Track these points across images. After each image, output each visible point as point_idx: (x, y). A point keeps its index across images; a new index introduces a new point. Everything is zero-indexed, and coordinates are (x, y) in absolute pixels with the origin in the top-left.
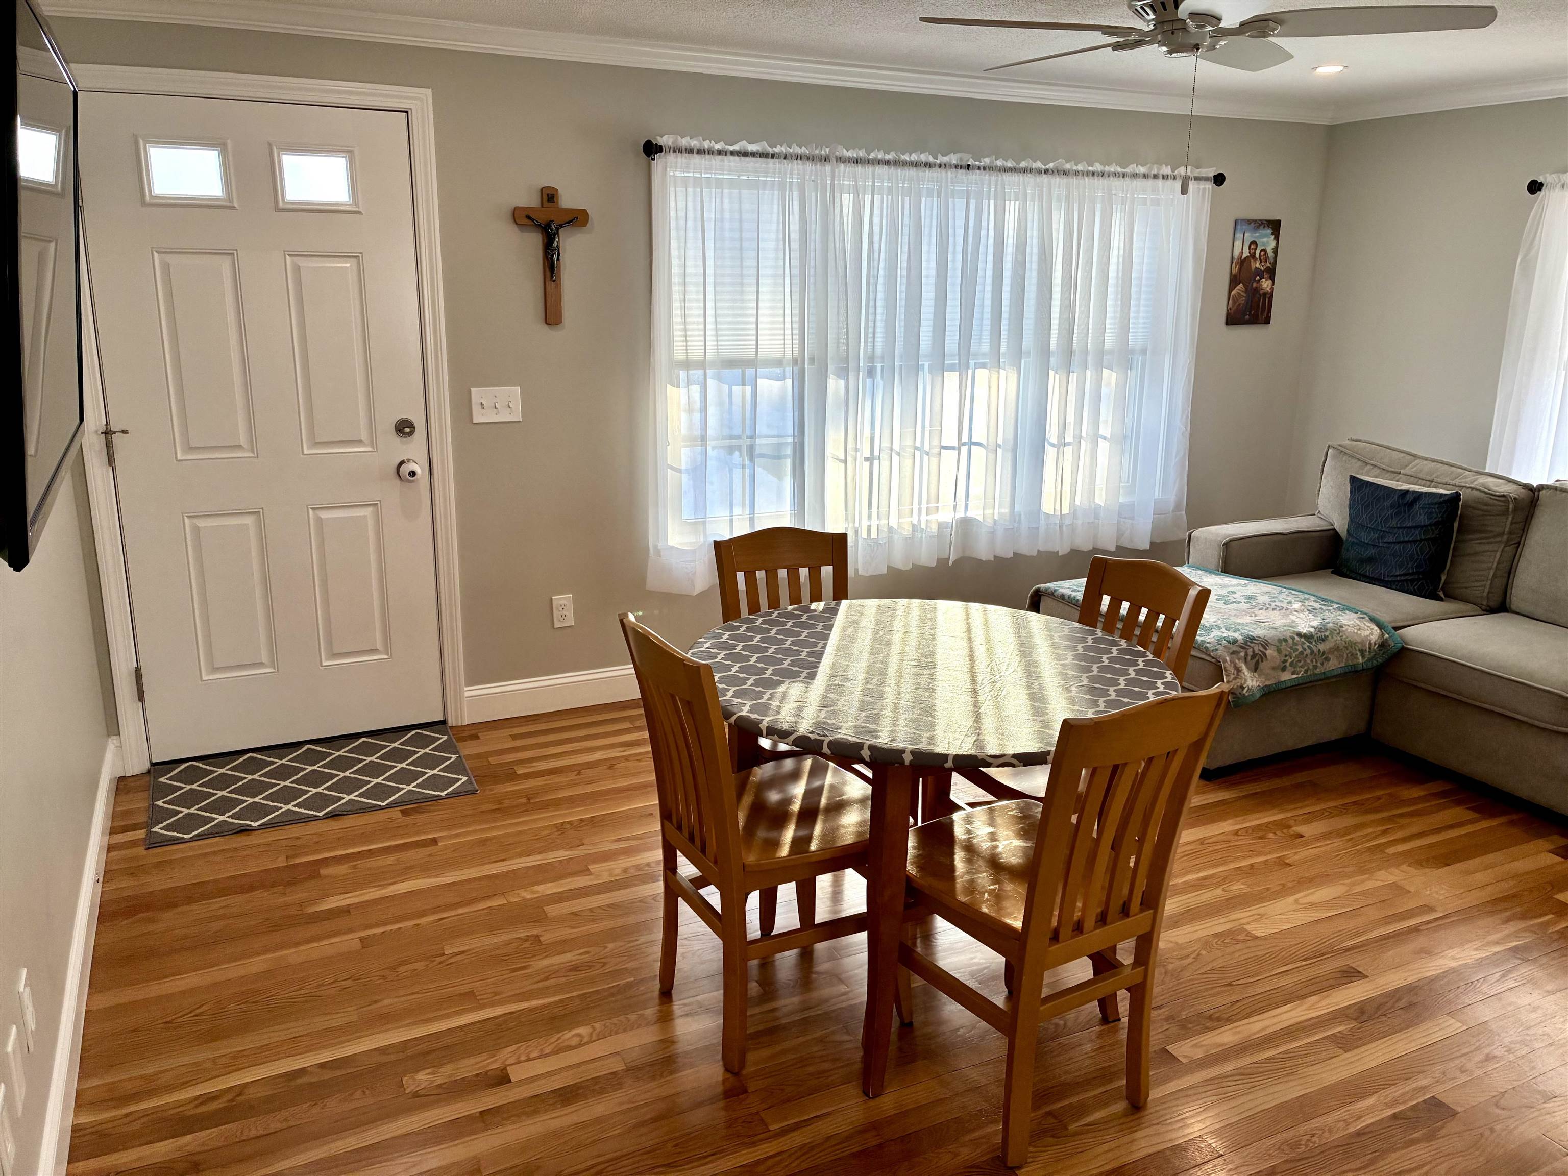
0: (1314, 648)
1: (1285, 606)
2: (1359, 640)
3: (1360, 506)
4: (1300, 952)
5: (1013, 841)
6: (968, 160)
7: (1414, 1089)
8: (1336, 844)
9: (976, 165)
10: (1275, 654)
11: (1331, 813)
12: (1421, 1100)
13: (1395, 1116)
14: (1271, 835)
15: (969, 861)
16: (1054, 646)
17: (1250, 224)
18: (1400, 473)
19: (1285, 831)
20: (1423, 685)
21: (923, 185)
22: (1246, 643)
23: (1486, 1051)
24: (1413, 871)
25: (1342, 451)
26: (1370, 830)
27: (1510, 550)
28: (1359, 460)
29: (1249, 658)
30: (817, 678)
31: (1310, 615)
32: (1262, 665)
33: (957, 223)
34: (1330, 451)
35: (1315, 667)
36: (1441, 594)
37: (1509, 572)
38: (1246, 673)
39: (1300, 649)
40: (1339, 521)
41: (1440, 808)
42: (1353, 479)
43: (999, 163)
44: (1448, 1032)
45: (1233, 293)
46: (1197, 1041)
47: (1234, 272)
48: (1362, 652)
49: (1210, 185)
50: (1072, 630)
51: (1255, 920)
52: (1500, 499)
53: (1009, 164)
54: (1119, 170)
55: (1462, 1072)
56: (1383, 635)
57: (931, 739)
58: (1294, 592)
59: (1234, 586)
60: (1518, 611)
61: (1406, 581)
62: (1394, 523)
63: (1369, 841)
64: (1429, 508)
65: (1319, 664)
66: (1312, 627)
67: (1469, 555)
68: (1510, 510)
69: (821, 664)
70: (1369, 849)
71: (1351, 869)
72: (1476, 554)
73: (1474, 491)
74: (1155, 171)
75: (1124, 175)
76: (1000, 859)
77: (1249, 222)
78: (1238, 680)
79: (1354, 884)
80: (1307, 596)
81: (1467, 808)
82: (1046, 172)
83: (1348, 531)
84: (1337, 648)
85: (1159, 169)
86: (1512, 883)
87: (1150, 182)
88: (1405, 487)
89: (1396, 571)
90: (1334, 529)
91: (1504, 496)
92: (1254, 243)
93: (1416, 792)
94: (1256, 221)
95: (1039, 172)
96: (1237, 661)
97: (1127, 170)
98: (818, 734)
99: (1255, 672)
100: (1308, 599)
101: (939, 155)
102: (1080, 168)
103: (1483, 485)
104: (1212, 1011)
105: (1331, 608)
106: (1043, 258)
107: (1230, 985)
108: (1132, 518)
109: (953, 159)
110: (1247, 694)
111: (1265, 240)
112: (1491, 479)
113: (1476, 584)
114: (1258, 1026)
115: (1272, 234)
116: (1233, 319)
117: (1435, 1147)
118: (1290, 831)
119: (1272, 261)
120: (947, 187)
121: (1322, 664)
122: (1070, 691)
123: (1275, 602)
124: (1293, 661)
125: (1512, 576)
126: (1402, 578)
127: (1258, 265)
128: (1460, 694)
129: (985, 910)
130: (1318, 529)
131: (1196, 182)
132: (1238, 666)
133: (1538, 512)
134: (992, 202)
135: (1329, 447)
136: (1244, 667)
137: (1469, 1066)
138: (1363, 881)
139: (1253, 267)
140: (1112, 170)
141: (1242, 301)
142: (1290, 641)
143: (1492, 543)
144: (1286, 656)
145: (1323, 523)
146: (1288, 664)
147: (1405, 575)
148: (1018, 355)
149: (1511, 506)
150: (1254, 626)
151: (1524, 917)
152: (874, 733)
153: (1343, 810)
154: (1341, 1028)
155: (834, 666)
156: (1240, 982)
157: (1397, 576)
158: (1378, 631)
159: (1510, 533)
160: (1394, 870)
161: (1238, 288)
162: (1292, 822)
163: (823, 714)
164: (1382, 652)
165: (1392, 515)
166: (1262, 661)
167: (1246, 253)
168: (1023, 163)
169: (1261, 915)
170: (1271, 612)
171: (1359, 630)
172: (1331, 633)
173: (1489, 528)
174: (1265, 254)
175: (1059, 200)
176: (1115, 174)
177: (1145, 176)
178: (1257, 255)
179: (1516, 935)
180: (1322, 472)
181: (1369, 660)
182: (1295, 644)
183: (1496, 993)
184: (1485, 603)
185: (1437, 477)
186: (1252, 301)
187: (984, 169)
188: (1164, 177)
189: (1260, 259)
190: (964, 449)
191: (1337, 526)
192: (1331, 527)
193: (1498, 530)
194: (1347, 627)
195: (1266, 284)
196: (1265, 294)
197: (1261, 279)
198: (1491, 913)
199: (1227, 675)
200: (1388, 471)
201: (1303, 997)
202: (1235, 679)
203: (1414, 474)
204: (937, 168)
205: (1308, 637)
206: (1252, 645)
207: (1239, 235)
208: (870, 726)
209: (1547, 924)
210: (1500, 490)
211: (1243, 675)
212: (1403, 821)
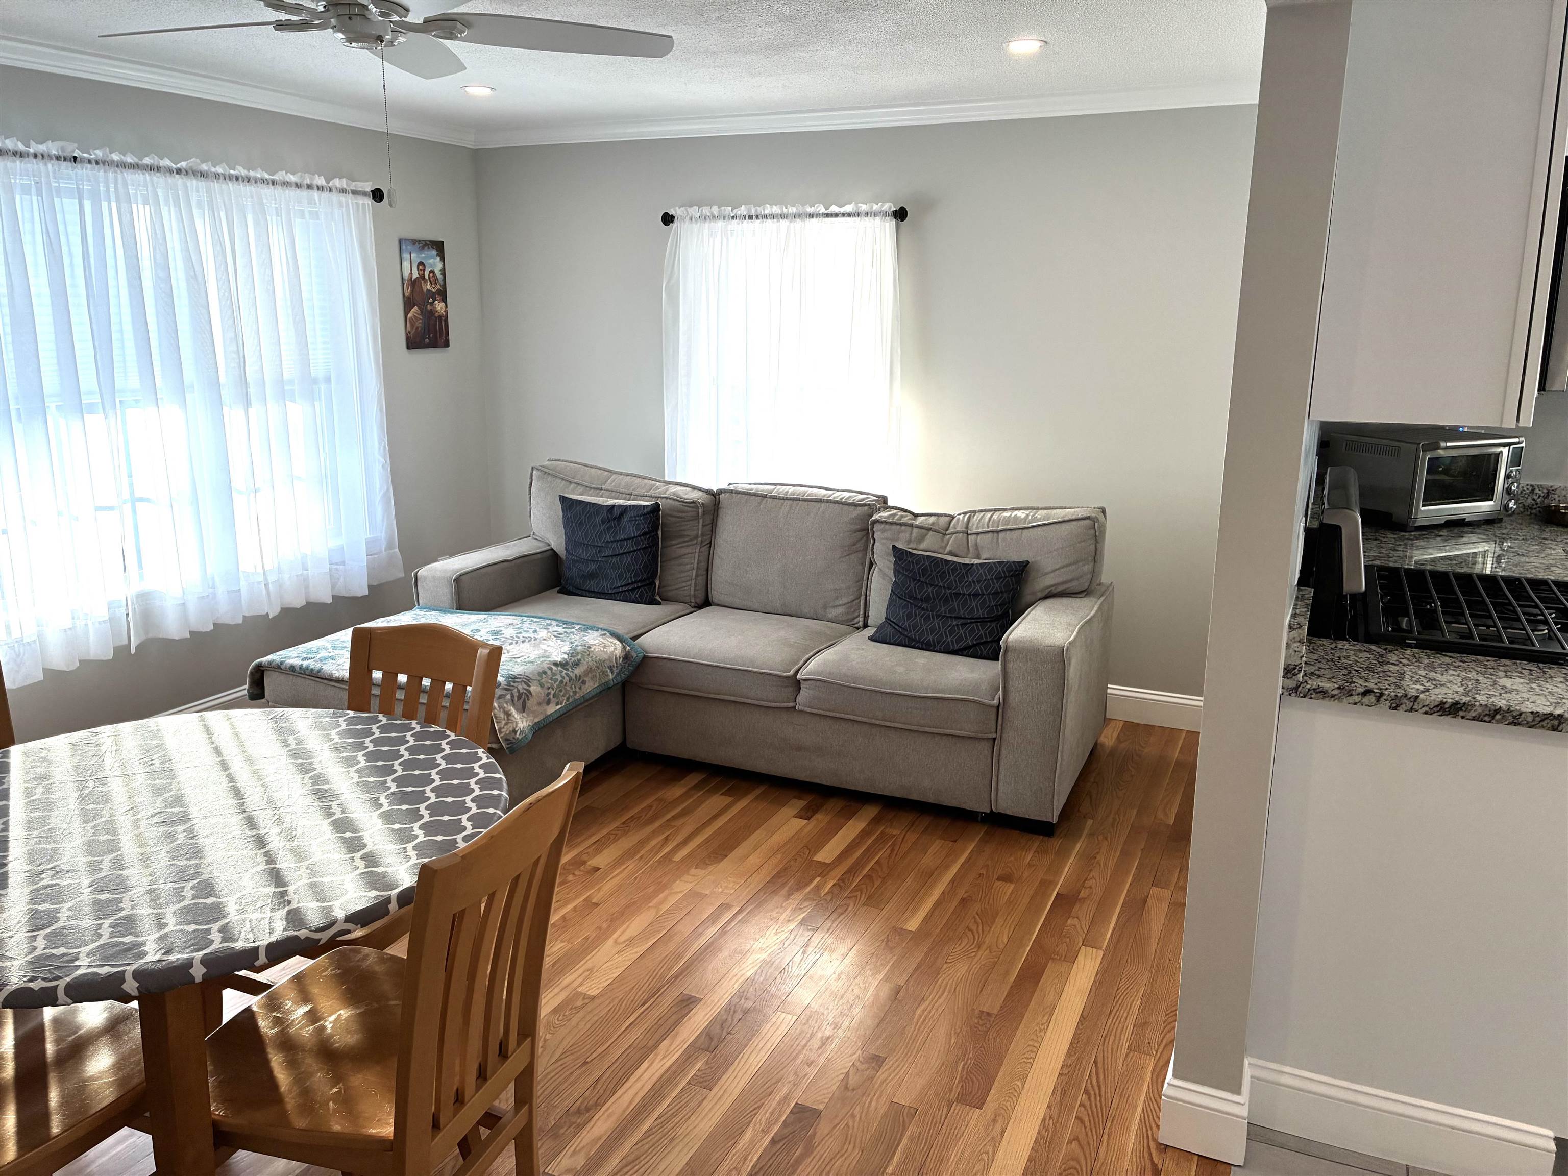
0: (571, 674)
1: (532, 635)
2: (606, 657)
3: (574, 524)
4: (638, 995)
5: (342, 1012)
6: (74, 151)
7: (779, 1103)
8: (631, 867)
9: (84, 158)
10: (539, 689)
11: (616, 835)
12: (788, 1111)
13: (773, 1141)
14: (570, 878)
15: (292, 1064)
16: (337, 749)
17: (414, 244)
18: (602, 489)
19: (582, 868)
20: (665, 689)
21: (15, 179)
22: (509, 684)
23: (819, 1035)
24: (701, 872)
25: (546, 472)
26: (653, 843)
27: (705, 549)
28: (563, 479)
29: (516, 699)
30: (11, 881)
31: (559, 641)
32: (529, 704)
33: (70, 229)
34: (534, 472)
35: (575, 693)
36: (658, 598)
37: (707, 571)
38: (516, 716)
39: (560, 679)
40: (557, 541)
41: (699, 802)
42: (563, 499)
43: (115, 157)
44: (784, 1029)
45: (409, 316)
46: (574, 1147)
47: (406, 294)
48: (611, 668)
49: (369, 201)
50: (350, 722)
51: (587, 978)
52: (691, 505)
53: (129, 159)
54: (267, 176)
55: (809, 1065)
56: (624, 648)
57: (227, 933)
58: (535, 620)
59: (474, 623)
60: (720, 603)
61: (628, 590)
62: (608, 537)
63: (656, 853)
64: (636, 520)
65: (578, 690)
66: (565, 653)
67: (675, 558)
68: (700, 515)
69: (10, 858)
70: (659, 861)
71: (651, 889)
72: (680, 557)
73: (668, 500)
74: (308, 181)
75: (274, 183)
76: (333, 1044)
77: (414, 242)
78: (510, 725)
79: (661, 903)
80: (549, 622)
81: (721, 794)
82: (179, 171)
83: (566, 549)
84: (590, 670)
85: (311, 179)
86: (779, 856)
87: (304, 193)
88: (611, 502)
89: (617, 583)
90: (552, 549)
91: (693, 502)
92: (421, 264)
93: (676, 791)
94: (419, 241)
95: (170, 171)
96: (505, 705)
97: (275, 177)
98: (44, 979)
99: (524, 712)
100: (550, 625)
101: (32, 143)
102: (219, 170)
103: (674, 494)
104: (578, 1103)
105: (574, 630)
106: (192, 273)
107: (585, 1063)
108: (343, 563)
109: (53, 148)
110: (520, 738)
111: (431, 261)
112: (679, 488)
113: (684, 584)
114: (627, 1098)
115: (438, 255)
116: (414, 343)
117: (818, 1157)
118: (587, 866)
119: (442, 283)
120: (49, 184)
121: (580, 688)
122: (381, 805)
123: (521, 633)
124: (555, 693)
125: (710, 572)
126: (625, 589)
127: (429, 287)
128: (699, 691)
129: (337, 1128)
130: (538, 551)
131: (353, 197)
132: (506, 710)
133: (722, 513)
134: (114, 205)
135: (533, 468)
136: (513, 711)
137: (813, 1056)
138: (665, 899)
139: (425, 290)
140: (259, 176)
141: (419, 324)
142: (549, 672)
143: (690, 545)
144: (549, 688)
145: (540, 544)
146: (551, 696)
147: (625, 585)
148: (181, 389)
149: (700, 511)
150: (511, 664)
151: (800, 886)
152: (136, 950)
153: (625, 828)
154: (699, 1065)
155: (31, 858)
156: (594, 1055)
157: (619, 587)
158: (620, 645)
159: (703, 535)
160: (686, 877)
161: (413, 310)
162: (585, 857)
163: (41, 943)
164: (627, 665)
165: (604, 530)
166: (528, 700)
167: (416, 275)
168: (147, 158)
169: (590, 970)
170: (522, 645)
171: (605, 647)
172: (583, 656)
173: (686, 533)
174: (433, 276)
175: (200, 205)
176: (263, 181)
177: (298, 186)
178: (427, 277)
179: (798, 909)
180: (530, 493)
181: (618, 674)
182: (554, 674)
183: (805, 971)
184: (693, 600)
185: (634, 490)
186: (429, 324)
187: (97, 163)
188: (319, 188)
189: (430, 281)
190: (127, 507)
191: (554, 545)
192: (548, 548)
193: (694, 533)
194: (594, 647)
195: (439, 306)
196: (440, 317)
197: (434, 302)
198: (775, 892)
199: (497, 722)
200: (591, 488)
201: (656, 1046)
202: (506, 724)
203: (615, 489)
204: (31, 158)
205: (563, 665)
206: (515, 685)
207: (406, 256)
208: (125, 940)
209: (818, 888)
210: (690, 497)
211: (513, 719)
212: (678, 823)
